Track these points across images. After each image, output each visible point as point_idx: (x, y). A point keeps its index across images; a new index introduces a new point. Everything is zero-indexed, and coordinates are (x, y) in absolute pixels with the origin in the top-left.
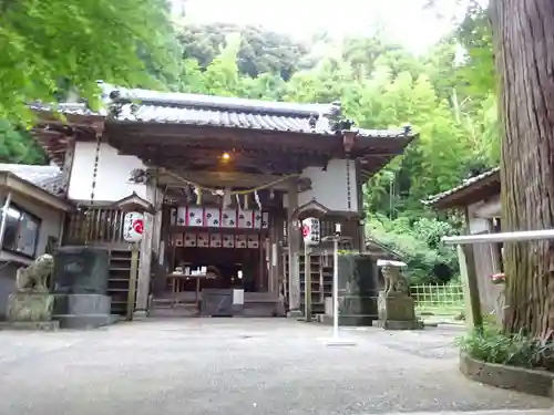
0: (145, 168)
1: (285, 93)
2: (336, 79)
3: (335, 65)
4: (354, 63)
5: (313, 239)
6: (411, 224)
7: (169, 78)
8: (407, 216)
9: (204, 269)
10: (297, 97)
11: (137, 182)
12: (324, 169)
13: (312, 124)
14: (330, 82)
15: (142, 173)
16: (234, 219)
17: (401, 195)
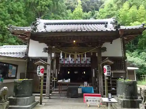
0: (47, 47)
1: (96, 16)
2: (112, 10)
3: (111, 6)
4: (118, 5)
5: (108, 74)
6: (139, 53)
7: (63, 16)
8: (137, 51)
9: (69, 80)
10: (100, 17)
11: (45, 52)
12: (111, 43)
13: (106, 26)
14: (110, 11)
15: (46, 49)
16: (79, 61)
17: (135, 44)
